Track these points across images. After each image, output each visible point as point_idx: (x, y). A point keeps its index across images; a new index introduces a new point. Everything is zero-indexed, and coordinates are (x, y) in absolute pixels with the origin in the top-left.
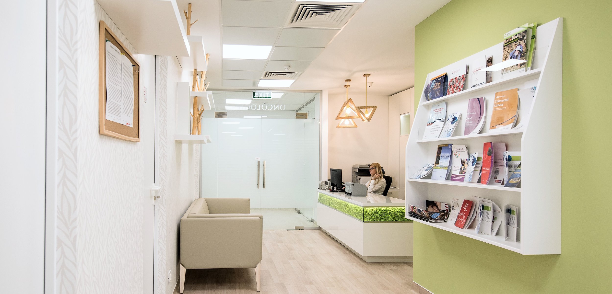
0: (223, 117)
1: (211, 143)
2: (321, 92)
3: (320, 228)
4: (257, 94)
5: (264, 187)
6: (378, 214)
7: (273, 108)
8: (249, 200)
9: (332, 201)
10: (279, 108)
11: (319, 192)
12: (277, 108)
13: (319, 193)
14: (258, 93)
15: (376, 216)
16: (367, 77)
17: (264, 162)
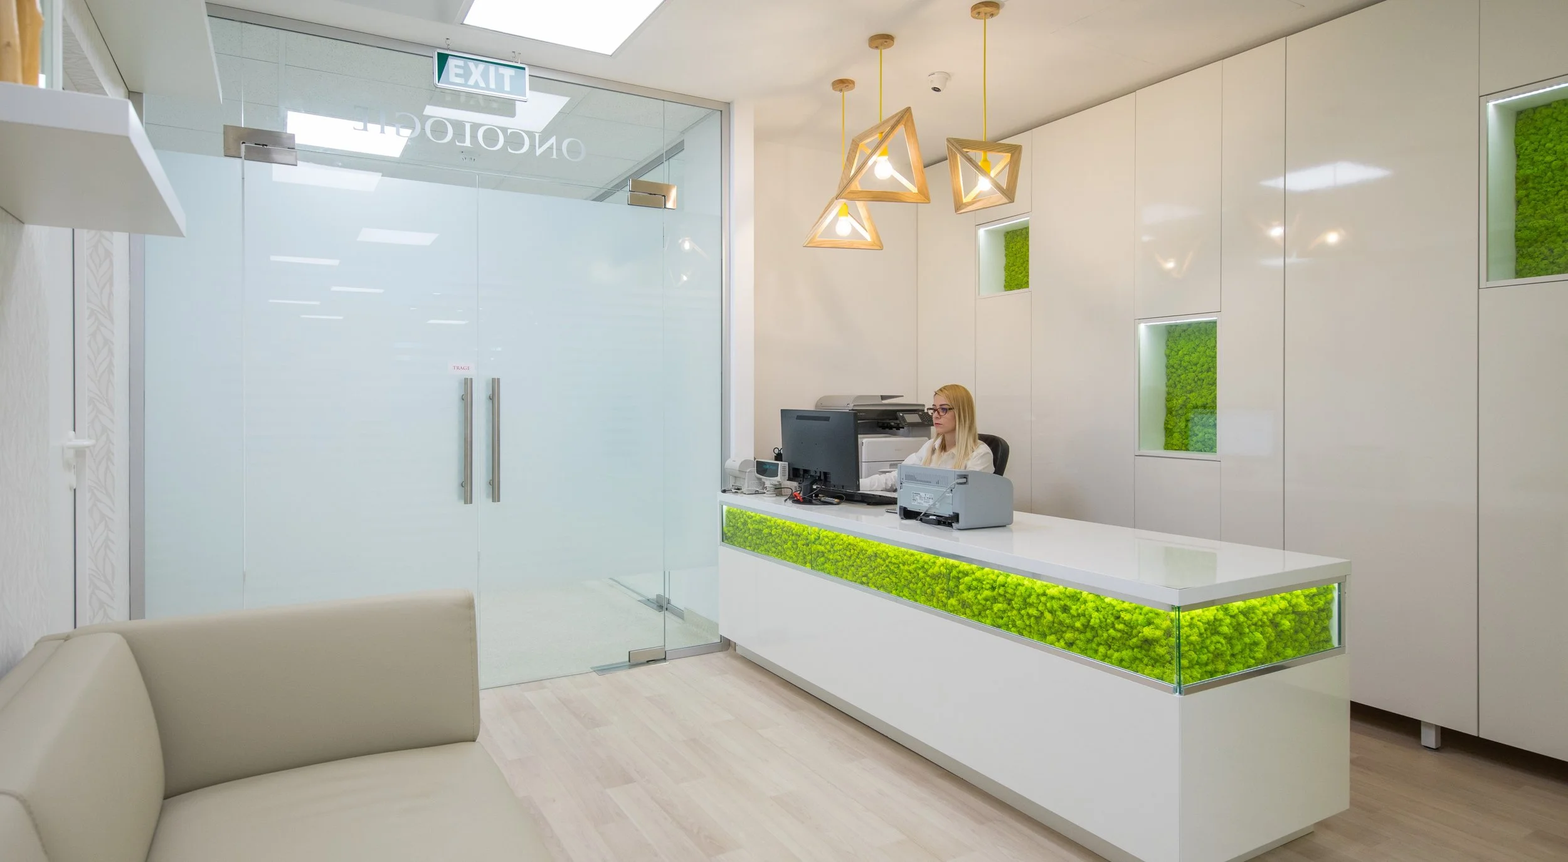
0: (276, 156)
1: (184, 236)
2: (723, 111)
3: (726, 645)
4: (456, 66)
5: (495, 495)
6: (1218, 633)
7: (532, 146)
8: (470, 605)
9: (821, 548)
10: (559, 149)
11: (726, 504)
12: (551, 148)
13: (725, 508)
14: (460, 62)
15: (1212, 648)
16: (989, 21)
17: (495, 384)
